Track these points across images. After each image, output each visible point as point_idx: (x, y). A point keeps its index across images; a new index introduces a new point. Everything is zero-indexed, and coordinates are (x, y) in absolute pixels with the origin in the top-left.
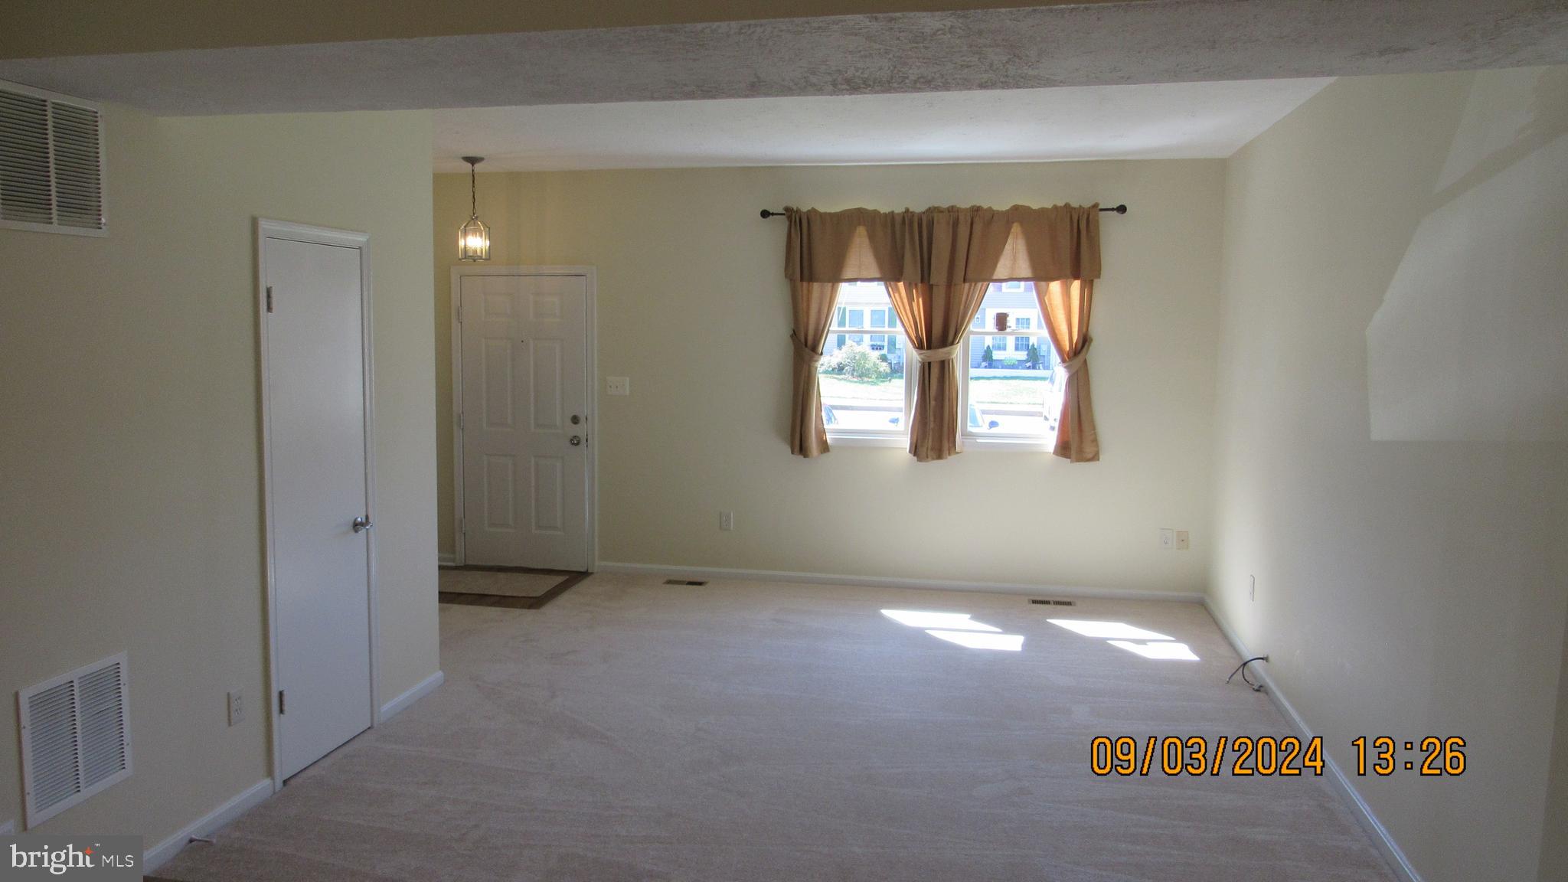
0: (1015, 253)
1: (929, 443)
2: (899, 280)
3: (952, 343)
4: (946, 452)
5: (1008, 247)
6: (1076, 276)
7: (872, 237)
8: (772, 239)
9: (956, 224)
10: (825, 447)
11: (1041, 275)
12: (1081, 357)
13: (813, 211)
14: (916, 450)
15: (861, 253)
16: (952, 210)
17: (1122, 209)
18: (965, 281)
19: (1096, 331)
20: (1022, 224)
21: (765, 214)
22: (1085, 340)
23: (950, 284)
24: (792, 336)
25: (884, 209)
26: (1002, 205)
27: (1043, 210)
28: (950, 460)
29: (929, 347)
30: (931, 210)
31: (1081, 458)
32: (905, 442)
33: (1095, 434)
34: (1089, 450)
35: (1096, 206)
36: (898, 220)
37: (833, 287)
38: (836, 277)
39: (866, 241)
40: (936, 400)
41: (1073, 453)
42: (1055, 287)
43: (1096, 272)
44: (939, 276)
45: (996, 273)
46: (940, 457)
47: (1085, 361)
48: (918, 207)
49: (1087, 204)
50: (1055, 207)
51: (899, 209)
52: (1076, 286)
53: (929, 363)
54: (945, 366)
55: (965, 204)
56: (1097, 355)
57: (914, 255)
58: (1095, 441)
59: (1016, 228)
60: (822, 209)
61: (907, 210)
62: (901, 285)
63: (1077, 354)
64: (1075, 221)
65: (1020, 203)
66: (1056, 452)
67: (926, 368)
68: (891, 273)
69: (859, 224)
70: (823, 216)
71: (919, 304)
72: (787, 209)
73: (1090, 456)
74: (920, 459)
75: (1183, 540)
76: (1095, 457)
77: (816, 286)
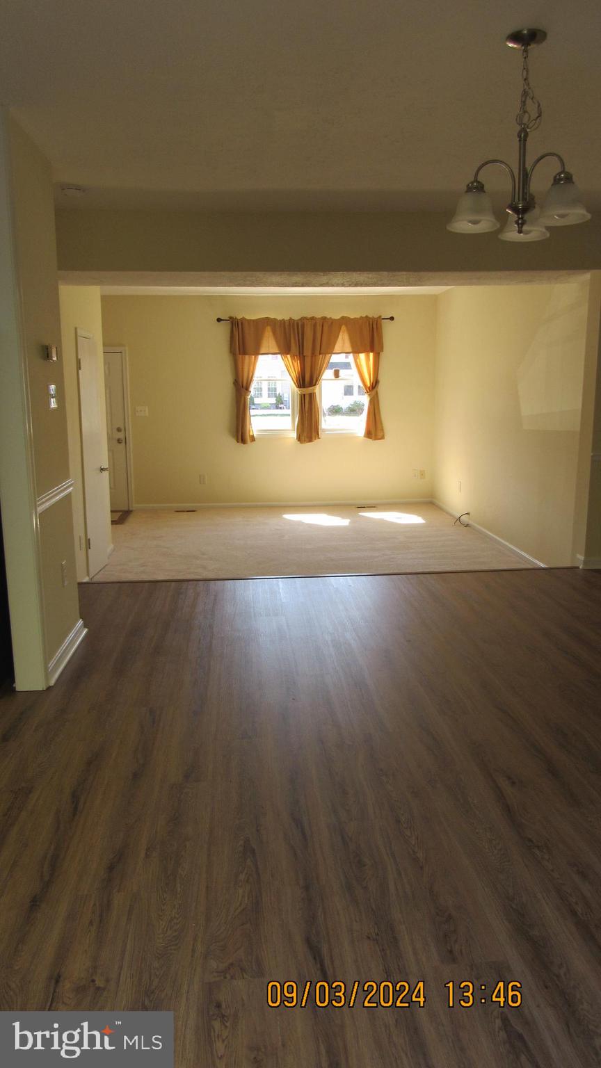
0: (343, 340)
1: (305, 434)
2: (288, 354)
3: (315, 385)
4: (314, 438)
5: (340, 337)
6: (372, 351)
7: (274, 333)
8: (222, 332)
9: (315, 326)
10: (253, 439)
11: (356, 351)
12: (375, 390)
13: (243, 319)
14: (299, 439)
15: (269, 341)
16: (313, 318)
17: (392, 318)
18: (320, 354)
19: (380, 378)
20: (346, 326)
21: (219, 320)
22: (376, 383)
23: (313, 354)
24: (234, 383)
25: (279, 318)
26: (337, 316)
27: (355, 319)
28: (316, 442)
29: (304, 387)
30: (303, 319)
31: (376, 438)
32: (294, 435)
33: (382, 427)
34: (380, 435)
35: (380, 317)
36: (287, 324)
37: (255, 357)
38: (257, 353)
39: (271, 334)
41: (373, 436)
42: (362, 356)
43: (382, 349)
44: (308, 352)
45: (335, 350)
46: (310, 440)
47: (377, 392)
48: (296, 317)
49: (376, 316)
50: (361, 317)
51: (287, 318)
52: (371, 355)
53: (304, 395)
54: (312, 396)
55: (319, 315)
56: (382, 389)
57: (295, 339)
58: (382, 430)
59: (343, 328)
60: (248, 317)
61: (291, 319)
62: (289, 356)
63: (373, 388)
64: (371, 323)
65: (345, 315)
66: (365, 436)
67: (303, 397)
68: (285, 350)
69: (267, 325)
70: (249, 321)
71: (297, 364)
72: (231, 318)
73: (380, 437)
74: (301, 442)
75: (422, 474)
76: (383, 438)
77: (247, 357)
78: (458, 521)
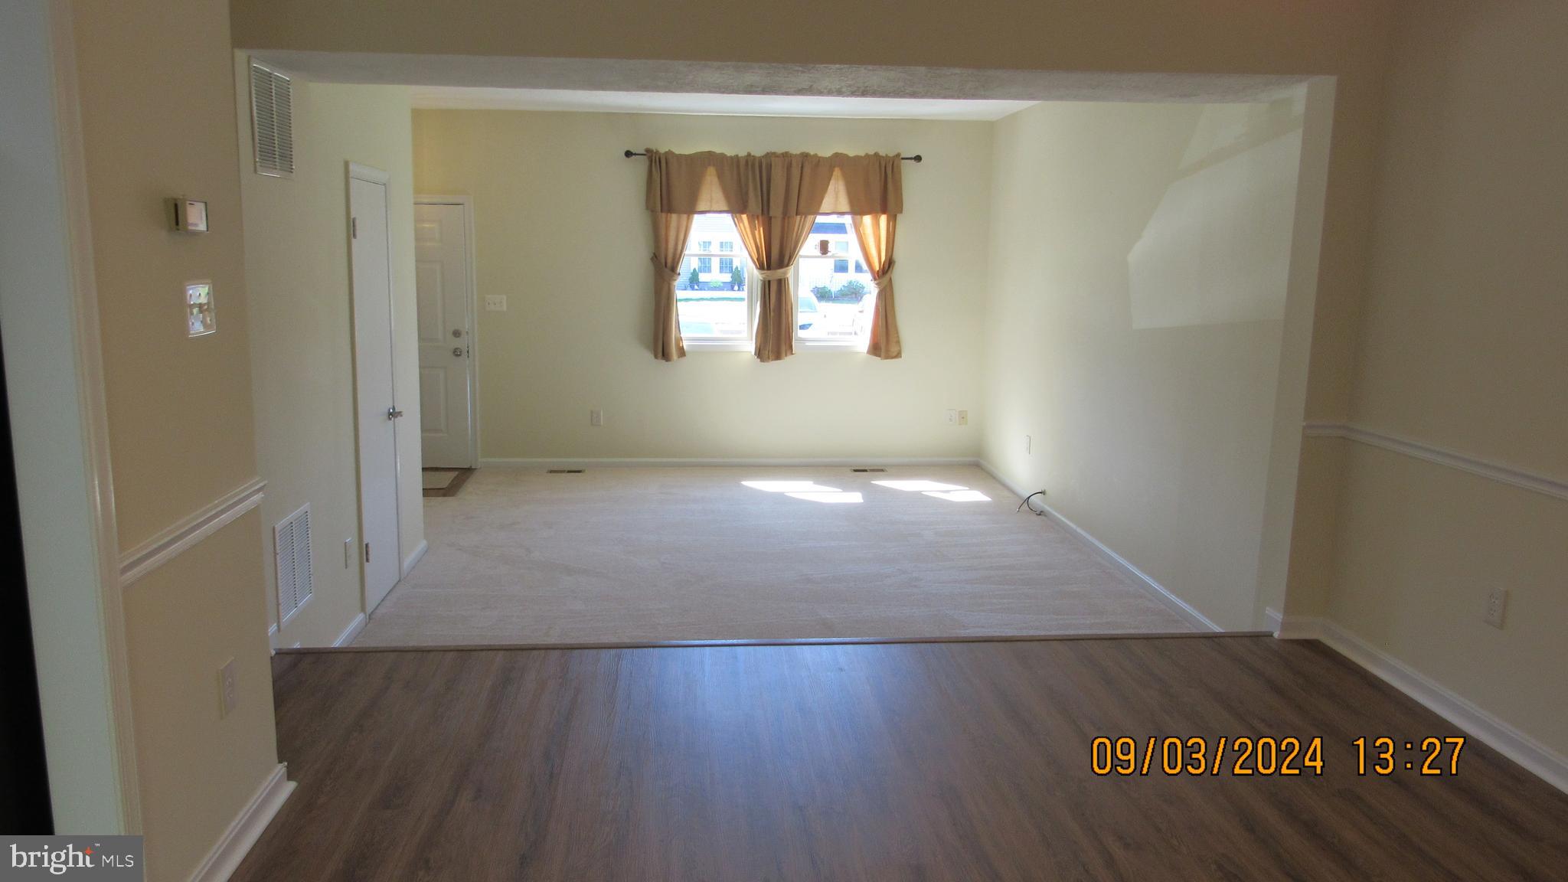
0: (836, 194)
1: (770, 346)
2: (742, 212)
3: (788, 265)
4: (784, 354)
5: (831, 187)
6: (884, 212)
7: (720, 176)
8: (634, 175)
9: (789, 167)
10: (682, 353)
11: (858, 209)
12: (887, 276)
13: (669, 153)
14: (760, 353)
15: (712, 190)
16: (786, 155)
17: (918, 158)
18: (797, 214)
19: (898, 256)
20: (841, 169)
21: (628, 154)
22: (888, 266)
23: (785, 214)
24: (652, 259)
25: (730, 152)
26: (827, 153)
27: (857, 158)
28: (787, 361)
29: (769, 268)
30: (768, 155)
31: (888, 356)
32: (750, 347)
33: (898, 337)
34: (894, 350)
35: (898, 155)
36: (742, 163)
37: (688, 218)
38: (691, 210)
39: (715, 180)
40: (774, 311)
41: (883, 354)
42: (867, 220)
43: (899, 208)
44: (776, 210)
45: (822, 208)
46: (778, 357)
47: (891, 279)
48: (758, 152)
49: (891, 154)
50: (867, 155)
51: (742, 153)
52: (883, 219)
53: (769, 282)
54: (782, 284)
55: (796, 150)
56: (898, 274)
57: (755, 189)
58: (898, 342)
59: (837, 172)
60: (677, 152)
61: (749, 155)
62: (744, 217)
63: (884, 273)
64: (883, 166)
65: (840, 152)
66: (868, 352)
67: (766, 285)
68: (737, 206)
69: (709, 165)
70: (680, 157)
71: (760, 233)
72: (648, 151)
73: (895, 354)
74: (762, 360)
75: (963, 417)
76: (898, 355)
77: (674, 217)
78: (1025, 505)
